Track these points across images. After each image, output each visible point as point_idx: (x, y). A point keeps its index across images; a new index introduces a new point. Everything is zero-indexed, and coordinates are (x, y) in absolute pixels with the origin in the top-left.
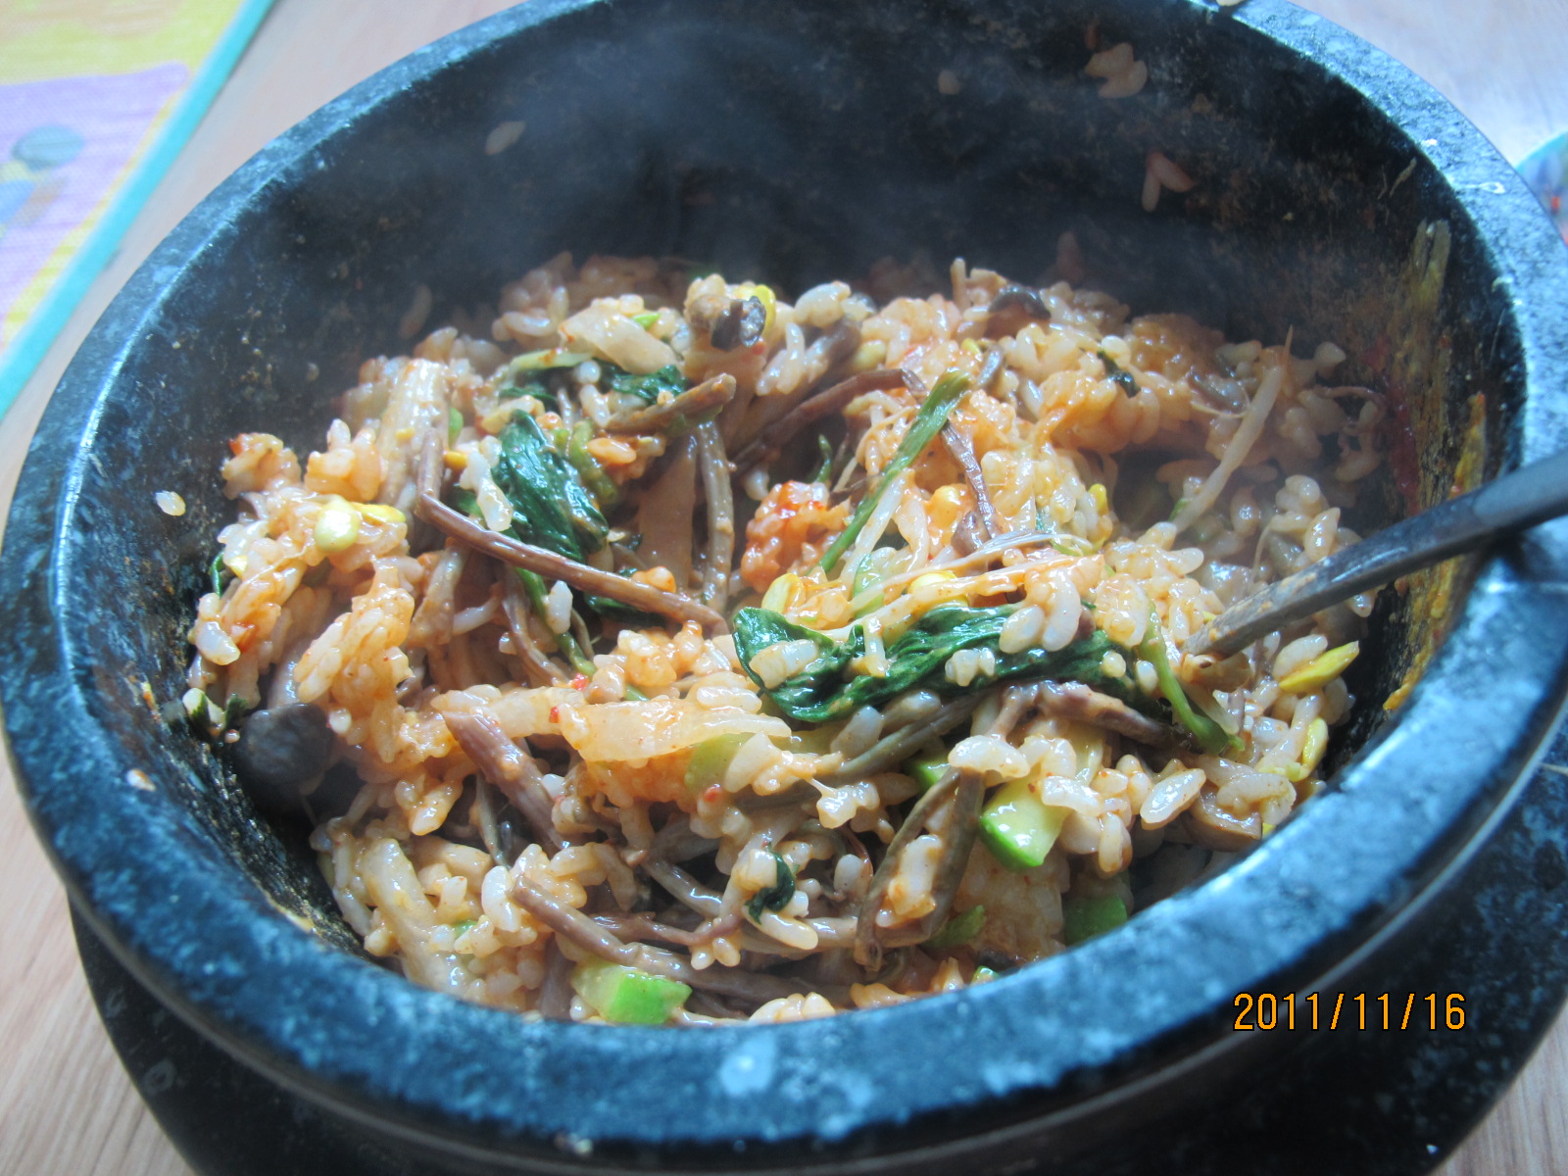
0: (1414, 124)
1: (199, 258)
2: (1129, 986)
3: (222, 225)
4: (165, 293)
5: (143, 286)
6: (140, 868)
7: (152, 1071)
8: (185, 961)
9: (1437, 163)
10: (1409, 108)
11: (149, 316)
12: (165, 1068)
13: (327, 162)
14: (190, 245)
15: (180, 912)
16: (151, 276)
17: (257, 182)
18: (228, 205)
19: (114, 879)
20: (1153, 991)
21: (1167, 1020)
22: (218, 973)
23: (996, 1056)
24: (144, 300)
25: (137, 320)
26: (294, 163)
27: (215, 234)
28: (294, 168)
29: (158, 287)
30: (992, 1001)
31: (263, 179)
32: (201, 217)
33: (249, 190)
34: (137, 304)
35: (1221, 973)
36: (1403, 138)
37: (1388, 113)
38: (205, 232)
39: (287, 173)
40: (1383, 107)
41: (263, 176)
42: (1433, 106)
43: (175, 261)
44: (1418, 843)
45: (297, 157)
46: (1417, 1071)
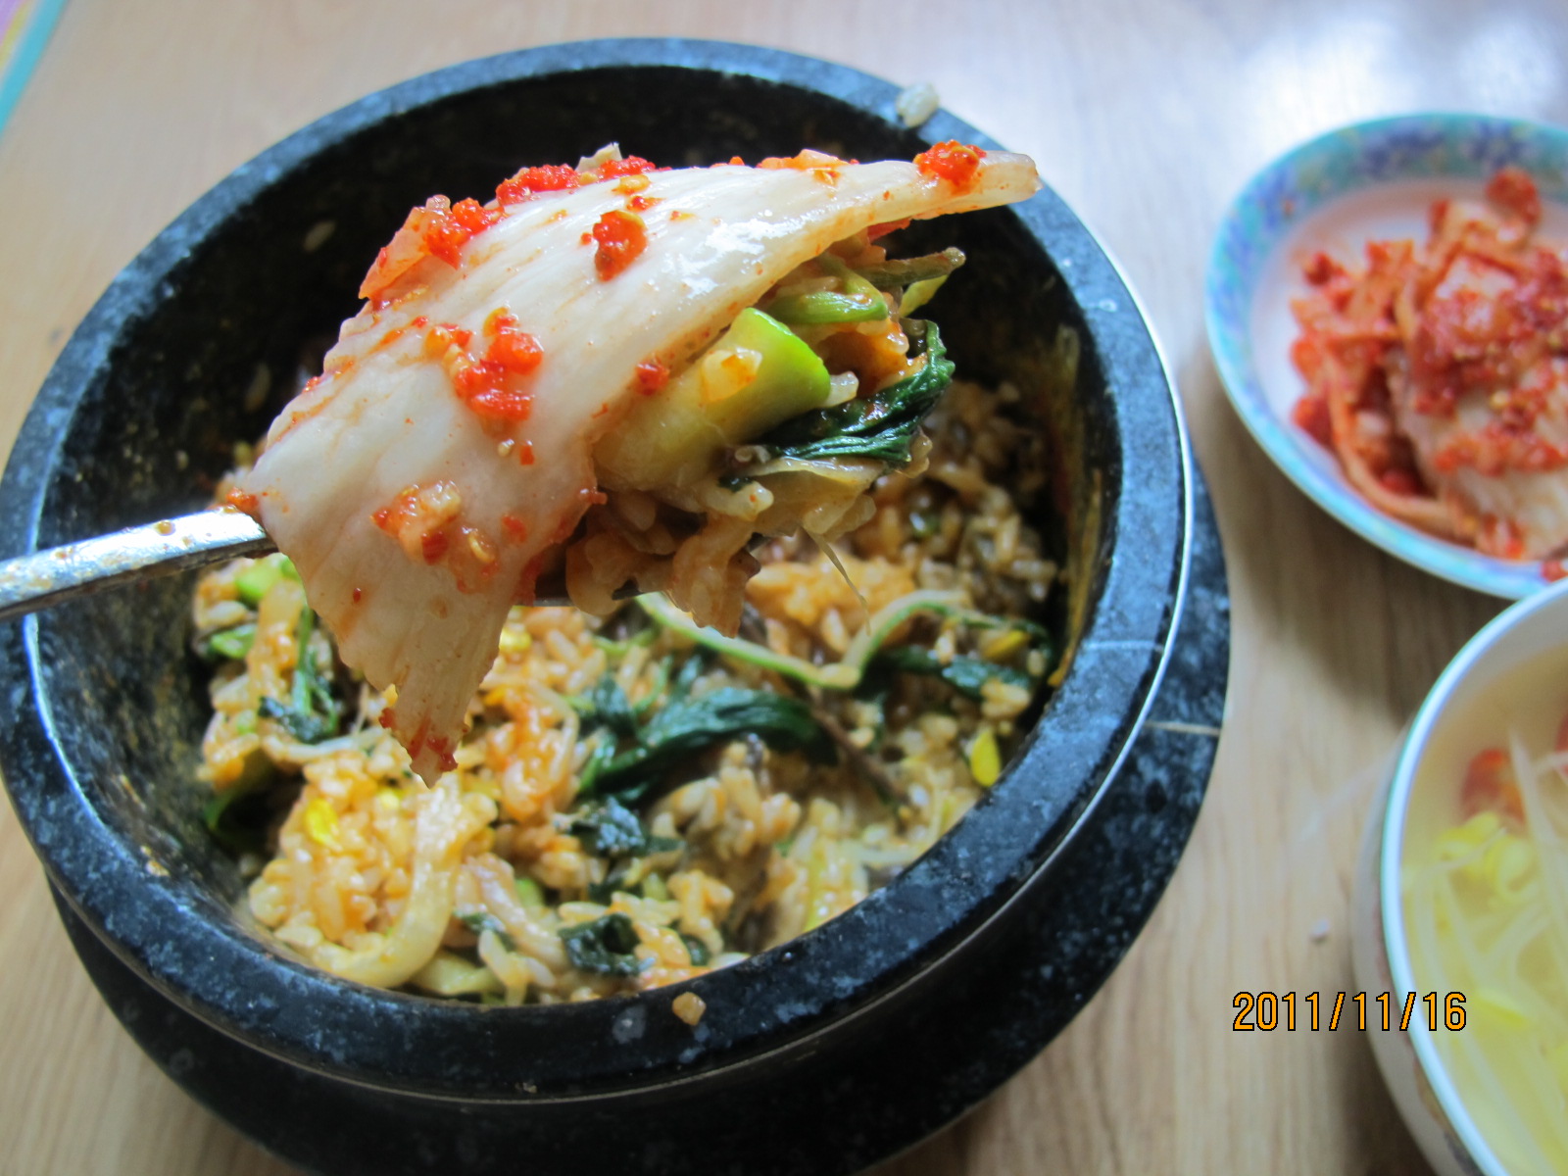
1: (83, 397)
3: (96, 364)
4: (62, 436)
5: (41, 430)
6: (179, 939)
7: (177, 1057)
8: (231, 1003)
9: (1071, 281)
10: (1051, 229)
11: (54, 459)
12: (187, 1055)
13: (174, 288)
14: (72, 386)
15: (218, 968)
16: (44, 419)
17: (117, 317)
18: (98, 343)
19: (161, 950)
22: (258, 1007)
24: (46, 444)
25: (44, 464)
26: (146, 294)
27: (91, 374)
28: (145, 299)
29: (54, 431)
31: (122, 314)
32: (73, 356)
33: (113, 327)
34: (41, 448)
37: (1036, 234)
38: (83, 372)
39: (142, 305)
40: (1033, 228)
41: (123, 310)
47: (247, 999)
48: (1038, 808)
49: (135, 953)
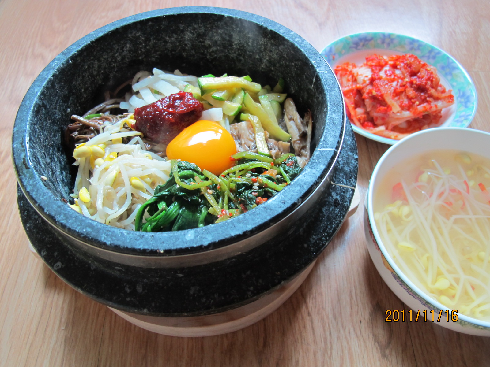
0: (311, 58)
1: (45, 85)
2: (254, 218)
3: (49, 77)
4: (39, 94)
5: (33, 92)
7: (56, 265)
8: (79, 230)
9: (315, 66)
10: (310, 54)
11: (36, 99)
12: (59, 264)
13: (72, 61)
14: (43, 82)
15: (75, 221)
16: (34, 90)
17: (56, 66)
18: (50, 72)
19: (60, 217)
20: (258, 219)
21: (261, 223)
22: (86, 231)
23: (232, 230)
24: (34, 95)
25: (33, 100)
26: (64, 62)
27: (48, 79)
28: (64, 63)
29: (37, 93)
30: (231, 222)
31: (57, 66)
32: (43, 75)
33: (54, 69)
34: (33, 96)
35: (270, 215)
36: (309, 60)
37: (306, 55)
38: (46, 79)
39: (63, 64)
40: (305, 54)
41: (57, 65)
42: (315, 54)
43: (39, 86)
44: (303, 193)
45: (65, 60)
46: (311, 240)
47: (83, 229)
49: (52, 218)
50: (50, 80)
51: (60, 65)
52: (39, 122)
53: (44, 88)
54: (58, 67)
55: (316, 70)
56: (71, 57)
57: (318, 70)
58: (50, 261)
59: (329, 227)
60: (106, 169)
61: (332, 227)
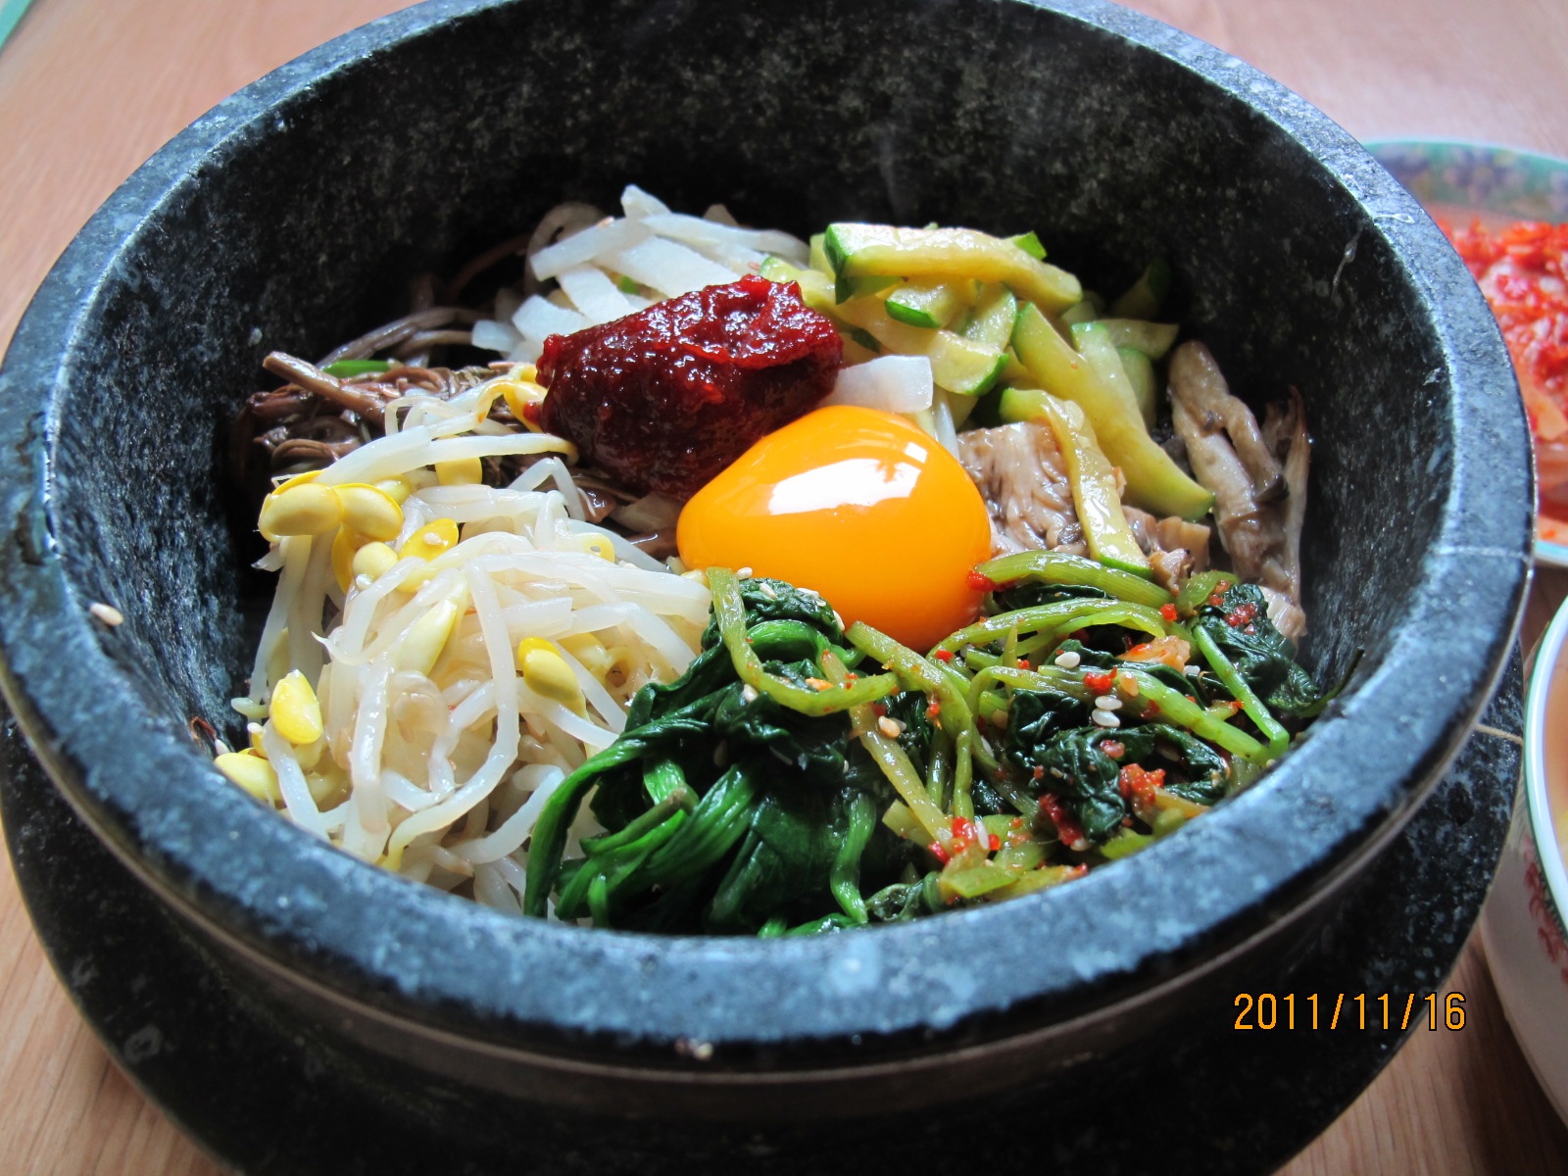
0: (1333, 159)
1: (162, 207)
2: (1188, 883)
3: (184, 177)
4: (129, 240)
5: (104, 233)
7: (134, 1038)
8: (255, 896)
9: (1355, 194)
10: (1327, 146)
11: (113, 262)
12: (151, 1034)
13: (287, 123)
14: (150, 194)
15: (241, 849)
16: (111, 222)
17: (218, 136)
18: (188, 158)
19: (162, 817)
20: (1209, 887)
21: (1224, 911)
22: (293, 906)
23: (1081, 947)
24: (107, 245)
25: (102, 265)
26: (256, 121)
27: (176, 185)
28: (254, 126)
29: (120, 235)
30: (1071, 899)
31: (223, 135)
32: (159, 168)
33: (210, 145)
34: (101, 250)
35: (1264, 869)
36: (1323, 170)
37: (1309, 149)
38: (167, 183)
39: (248, 130)
40: (1303, 143)
41: (224, 131)
42: (1346, 145)
43: (137, 210)
44: (1411, 758)
45: (257, 116)
46: (1369, 980)
47: (279, 892)
48: (1406, 725)
49: (123, 820)
50: (186, 191)
51: (233, 133)
52: (116, 364)
53: (157, 217)
54: (225, 139)
55: (1361, 209)
56: (286, 104)
57: (1370, 209)
58: (108, 1019)
59: (1440, 917)
60: (404, 595)
61: (1450, 918)
